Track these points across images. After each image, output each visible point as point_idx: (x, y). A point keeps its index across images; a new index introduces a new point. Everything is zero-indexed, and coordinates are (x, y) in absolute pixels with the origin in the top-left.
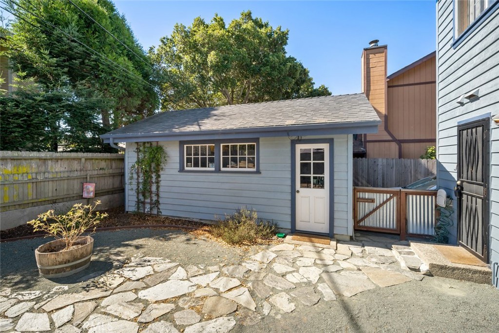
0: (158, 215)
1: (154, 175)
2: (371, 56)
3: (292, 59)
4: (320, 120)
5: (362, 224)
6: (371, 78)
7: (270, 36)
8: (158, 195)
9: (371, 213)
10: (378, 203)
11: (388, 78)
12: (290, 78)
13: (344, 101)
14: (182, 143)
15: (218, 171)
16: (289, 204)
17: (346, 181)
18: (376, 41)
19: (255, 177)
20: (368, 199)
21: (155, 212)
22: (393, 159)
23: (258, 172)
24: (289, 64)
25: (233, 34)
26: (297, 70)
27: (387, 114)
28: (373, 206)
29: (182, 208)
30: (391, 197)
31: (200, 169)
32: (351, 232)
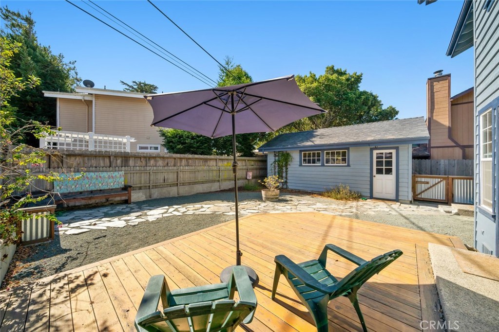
0: (286, 188)
1: (284, 168)
2: (435, 83)
3: (365, 93)
4: (390, 137)
5: (419, 196)
6: (435, 100)
7: (348, 80)
8: (286, 178)
9: (426, 190)
10: (431, 184)
11: (451, 98)
12: (364, 106)
13: (407, 124)
14: (301, 151)
15: (323, 165)
16: (369, 183)
17: (407, 171)
18: (440, 71)
19: (347, 169)
20: (424, 182)
21: (285, 187)
22: (454, 160)
23: (348, 165)
24: (363, 97)
25: (323, 84)
26: (369, 100)
27: (451, 126)
28: (427, 186)
29: (301, 185)
30: (441, 181)
31: (311, 164)
32: (410, 198)
